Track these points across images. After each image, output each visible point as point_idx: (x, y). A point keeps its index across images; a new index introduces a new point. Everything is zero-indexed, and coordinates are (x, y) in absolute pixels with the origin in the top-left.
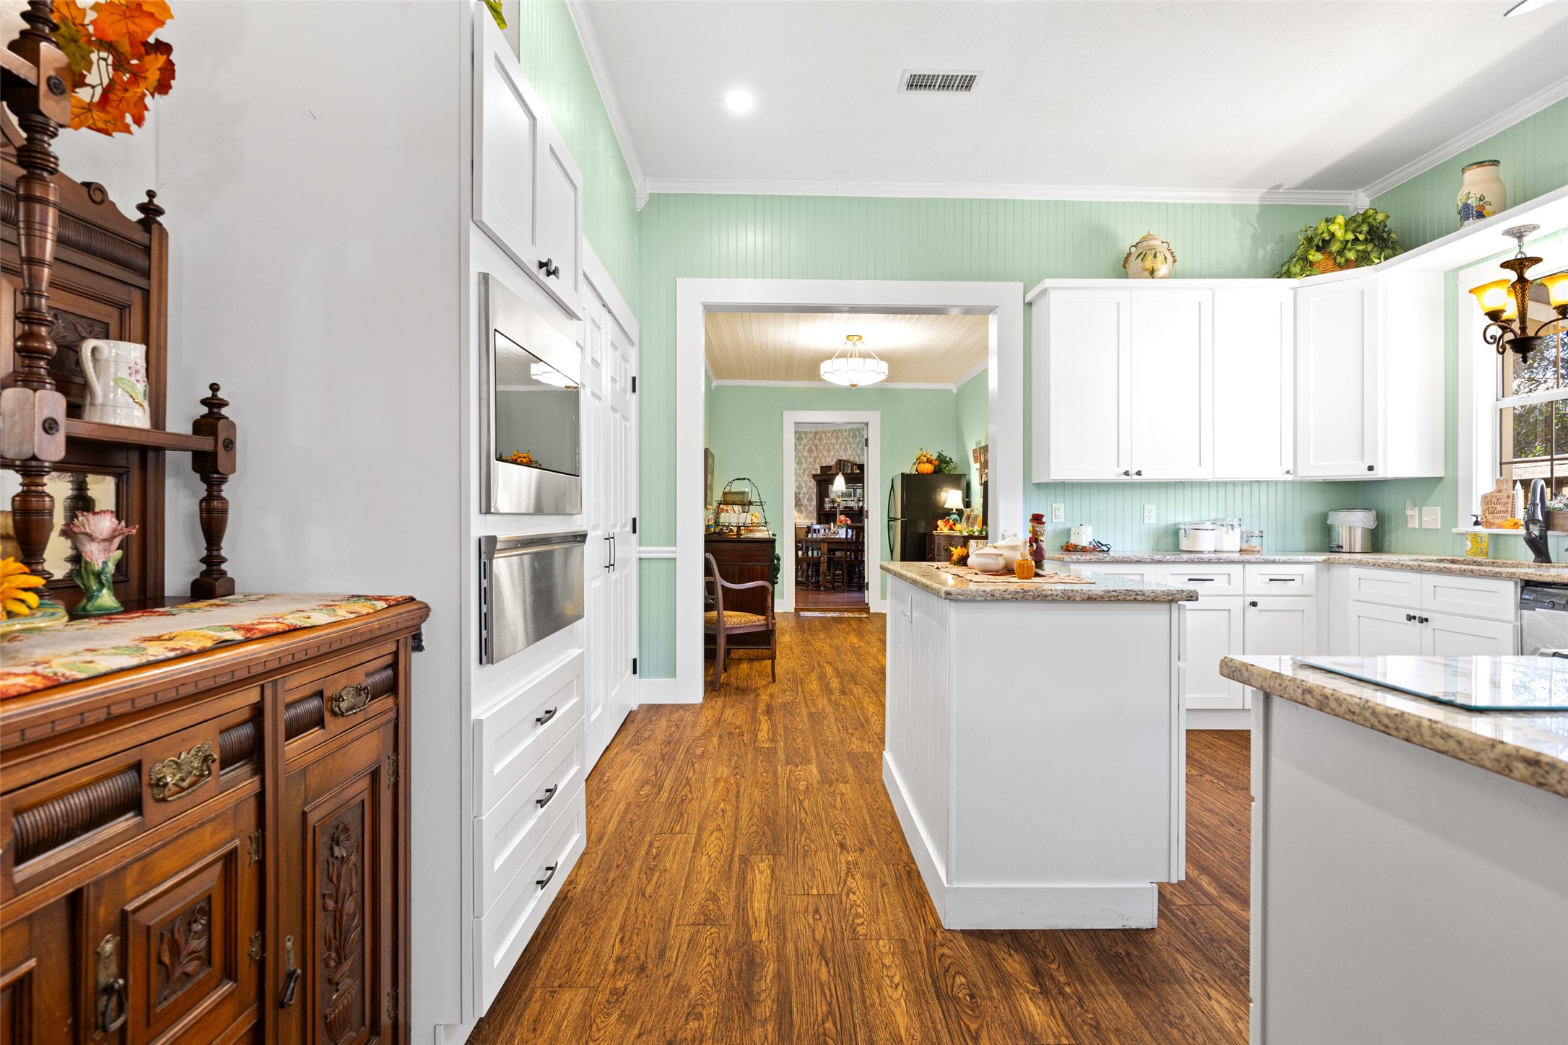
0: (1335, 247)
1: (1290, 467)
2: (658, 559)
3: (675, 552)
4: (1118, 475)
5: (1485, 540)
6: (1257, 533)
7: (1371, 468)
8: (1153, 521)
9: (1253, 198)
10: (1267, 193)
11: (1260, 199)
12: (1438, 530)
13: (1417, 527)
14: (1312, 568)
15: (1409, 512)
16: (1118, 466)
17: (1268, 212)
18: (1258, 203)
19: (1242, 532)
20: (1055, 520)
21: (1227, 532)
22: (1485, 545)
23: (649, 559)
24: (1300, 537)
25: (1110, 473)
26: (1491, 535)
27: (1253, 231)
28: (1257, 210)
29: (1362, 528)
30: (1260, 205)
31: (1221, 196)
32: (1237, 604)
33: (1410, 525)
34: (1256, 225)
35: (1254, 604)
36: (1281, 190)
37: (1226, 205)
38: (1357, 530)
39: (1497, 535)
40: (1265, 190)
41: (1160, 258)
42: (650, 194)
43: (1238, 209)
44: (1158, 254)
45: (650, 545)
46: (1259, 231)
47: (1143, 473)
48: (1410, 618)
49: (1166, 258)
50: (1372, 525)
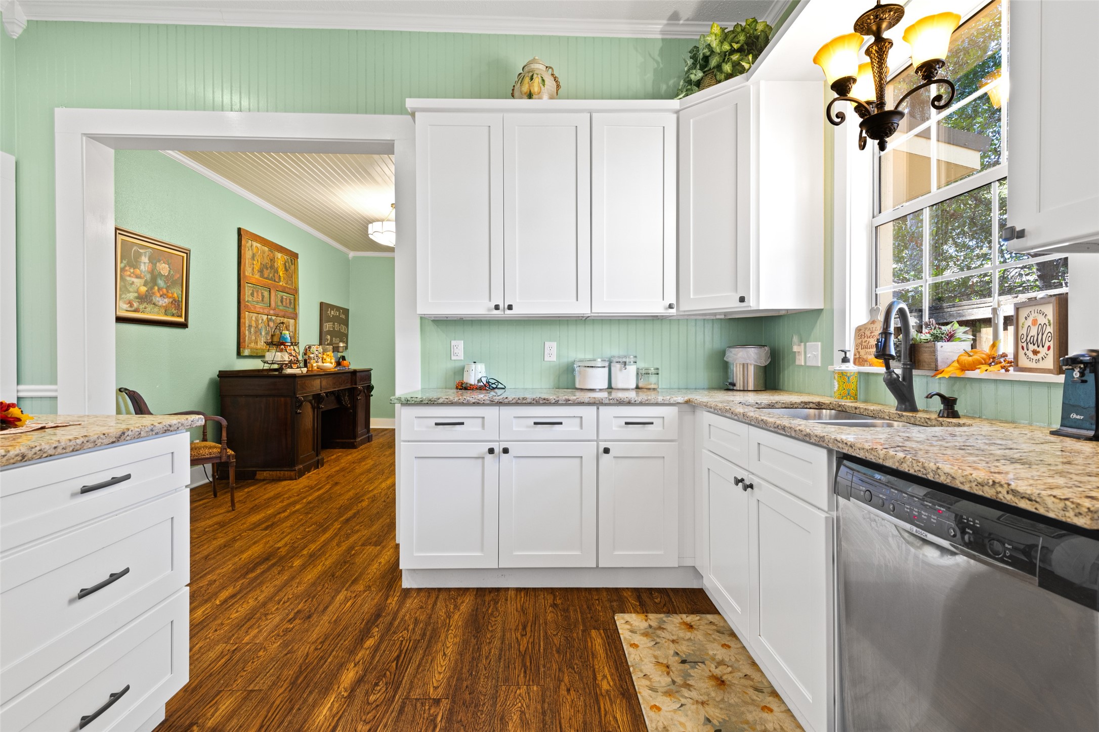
0: (714, 62)
1: (673, 301)
2: (41, 398)
3: (56, 391)
4: (489, 310)
5: (853, 380)
6: (652, 370)
7: (742, 299)
8: (554, 358)
9: (655, 29)
10: (667, 24)
11: (662, 32)
12: (818, 367)
13: (803, 364)
14: (674, 410)
15: (795, 349)
16: (490, 300)
17: (669, 44)
18: (660, 37)
19: (638, 369)
20: (453, 358)
21: (621, 370)
22: (853, 386)
23: (32, 398)
24: (702, 376)
25: (480, 308)
26: (860, 373)
27: (656, 66)
28: (659, 45)
29: (755, 365)
30: (663, 39)
31: (623, 29)
32: (589, 451)
33: (797, 363)
34: (659, 59)
35: (607, 451)
36: (681, 22)
37: (628, 39)
38: (749, 366)
39: (868, 374)
40: (665, 22)
41: (537, 80)
42: (28, 21)
43: (641, 43)
44: (535, 76)
45: (32, 384)
46: (661, 66)
47: (514, 307)
48: (738, 481)
49: (543, 80)
50: (764, 363)
